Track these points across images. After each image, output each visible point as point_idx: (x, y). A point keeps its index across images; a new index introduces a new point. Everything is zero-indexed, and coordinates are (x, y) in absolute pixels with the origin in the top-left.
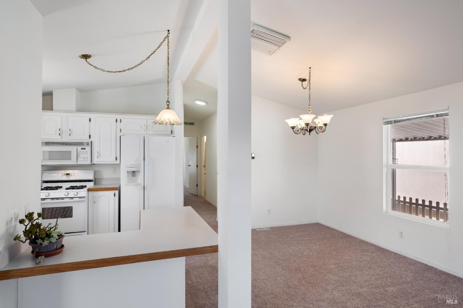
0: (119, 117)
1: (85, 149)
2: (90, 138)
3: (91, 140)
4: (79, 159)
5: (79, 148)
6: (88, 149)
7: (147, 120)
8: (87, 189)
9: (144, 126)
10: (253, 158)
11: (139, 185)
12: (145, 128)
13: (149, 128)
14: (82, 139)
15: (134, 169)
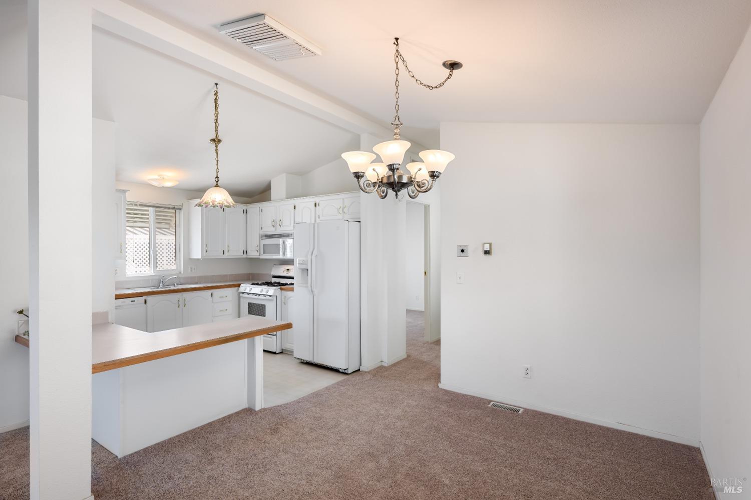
0: (318, 199)
2: (294, 228)
7: (343, 199)
8: (279, 287)
9: (340, 208)
10: (487, 253)
11: (307, 287)
12: (341, 211)
13: (345, 211)
14: (290, 230)
15: (305, 267)
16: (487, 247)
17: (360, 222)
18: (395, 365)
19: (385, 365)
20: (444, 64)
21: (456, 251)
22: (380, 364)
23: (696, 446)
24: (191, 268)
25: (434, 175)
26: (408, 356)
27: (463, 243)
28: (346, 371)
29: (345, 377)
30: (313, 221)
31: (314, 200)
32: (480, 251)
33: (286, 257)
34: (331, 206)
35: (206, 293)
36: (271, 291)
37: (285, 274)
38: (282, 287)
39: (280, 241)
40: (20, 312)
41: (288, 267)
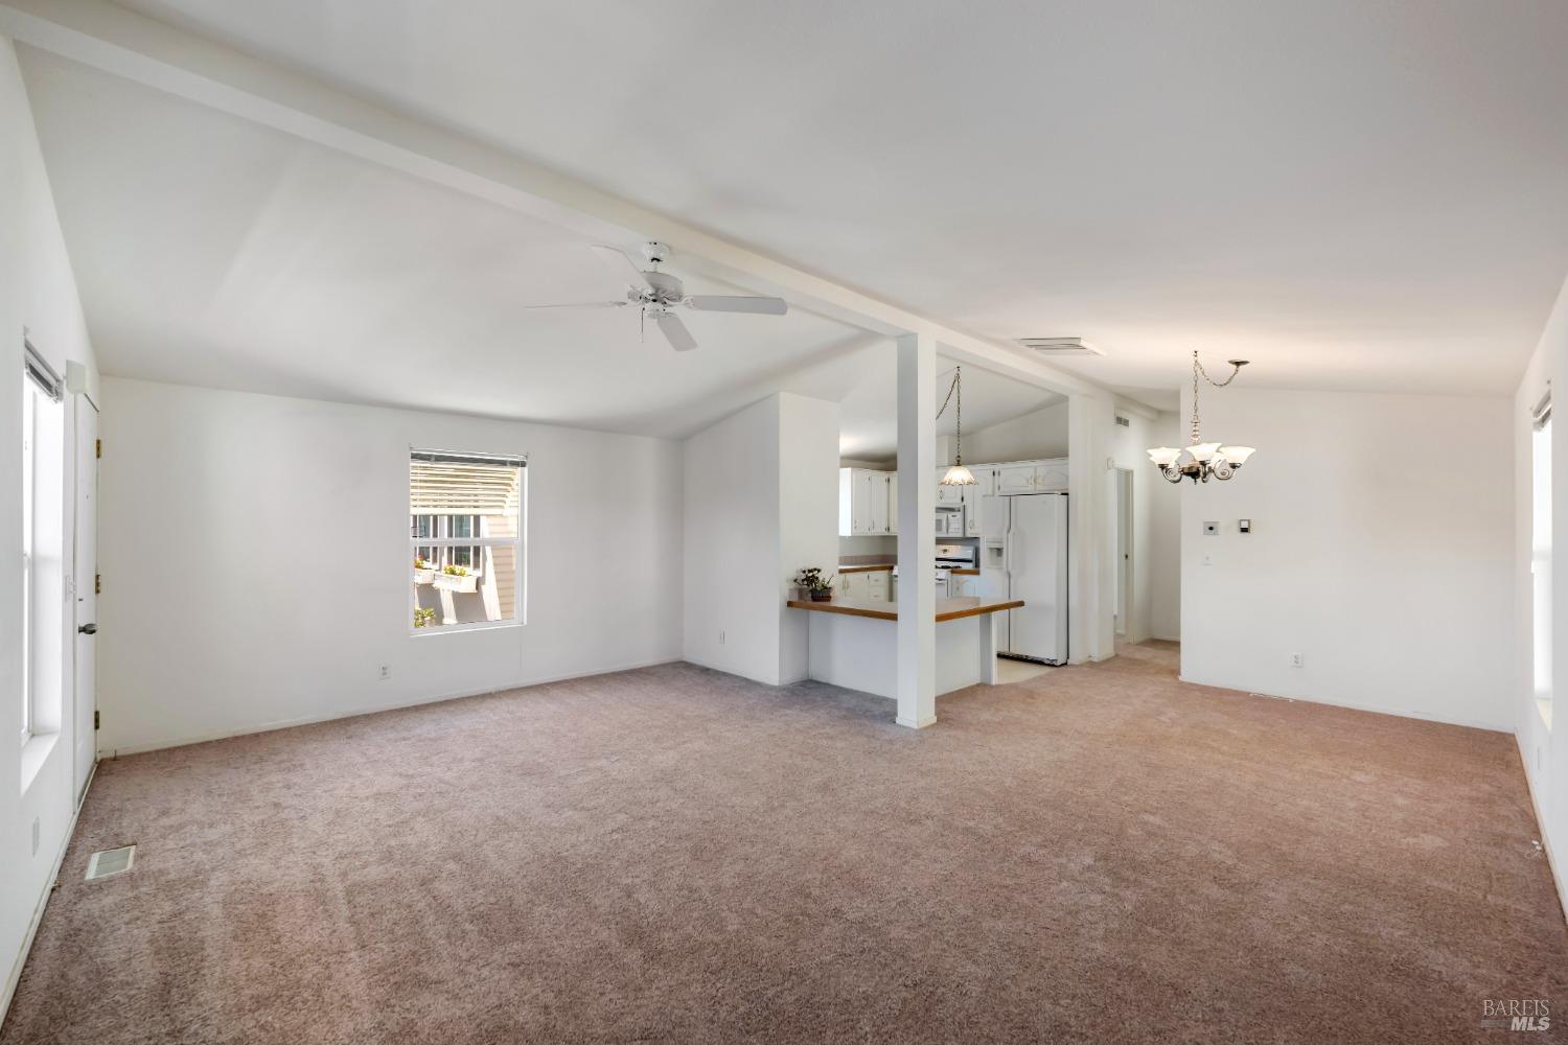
0: (998, 467)
1: (956, 516)
2: (962, 501)
3: (965, 502)
4: (950, 530)
5: (950, 515)
6: (959, 515)
7: (1036, 468)
8: (951, 570)
9: (1032, 477)
10: (1244, 530)
11: (1001, 568)
12: (1032, 481)
13: (1040, 480)
14: (955, 502)
15: (997, 546)
16: (1244, 525)
17: (1067, 494)
19: (1096, 660)
20: (1231, 362)
21: (1203, 528)
22: (1088, 658)
23: (1509, 732)
25: (1234, 466)
26: (1117, 655)
27: (1211, 519)
28: (1056, 662)
29: (1054, 669)
30: (990, 493)
31: (989, 468)
32: (1236, 530)
33: (951, 535)
34: (1019, 475)
35: (864, 575)
36: (943, 574)
37: (942, 556)
38: (955, 571)
39: (943, 516)
40: (795, 581)
41: (944, 547)
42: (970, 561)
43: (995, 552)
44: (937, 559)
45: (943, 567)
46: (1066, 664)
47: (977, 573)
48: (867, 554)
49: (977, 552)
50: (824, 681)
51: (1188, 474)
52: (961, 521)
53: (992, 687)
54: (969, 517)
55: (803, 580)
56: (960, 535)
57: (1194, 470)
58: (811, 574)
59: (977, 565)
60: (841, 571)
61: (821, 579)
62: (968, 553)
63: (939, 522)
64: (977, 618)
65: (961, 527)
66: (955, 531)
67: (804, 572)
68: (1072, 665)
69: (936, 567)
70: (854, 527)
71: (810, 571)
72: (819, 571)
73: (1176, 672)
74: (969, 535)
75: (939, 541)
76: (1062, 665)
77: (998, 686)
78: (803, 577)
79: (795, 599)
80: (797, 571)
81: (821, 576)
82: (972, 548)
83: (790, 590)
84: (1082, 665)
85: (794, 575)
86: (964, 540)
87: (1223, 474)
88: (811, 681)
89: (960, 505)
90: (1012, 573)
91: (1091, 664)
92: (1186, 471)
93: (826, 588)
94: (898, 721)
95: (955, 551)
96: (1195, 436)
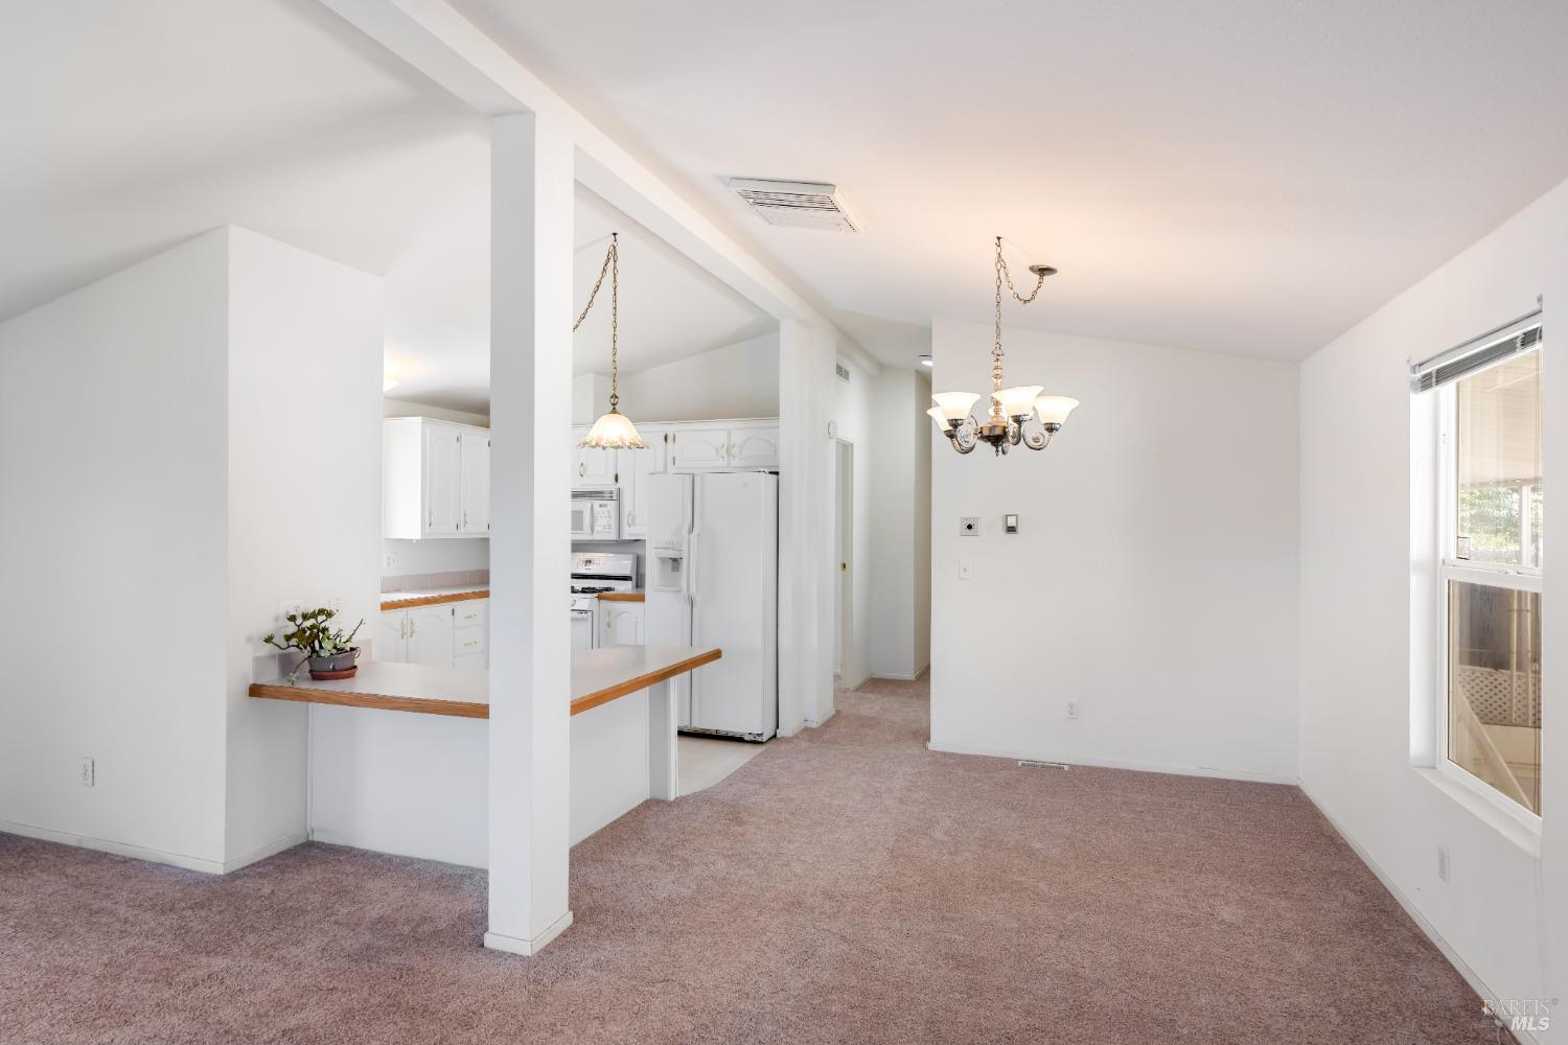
0: (671, 429)
1: (606, 506)
2: (617, 480)
3: (620, 484)
4: (596, 529)
5: (597, 503)
6: (611, 505)
7: (729, 432)
8: (596, 595)
9: (723, 446)
10: (1011, 529)
11: (680, 591)
12: (723, 452)
13: (735, 451)
14: (605, 483)
15: (672, 554)
16: (1012, 522)
17: (777, 473)
18: (828, 726)
19: (814, 726)
20: (1032, 269)
21: (960, 527)
22: (804, 725)
23: (1294, 784)
24: (388, 559)
26: (838, 712)
27: (970, 514)
28: (759, 739)
29: (759, 749)
30: (660, 468)
31: (660, 429)
32: (1000, 528)
33: (597, 537)
34: (704, 442)
35: (444, 609)
36: (585, 602)
37: (583, 570)
38: (601, 594)
39: (585, 505)
40: (269, 640)
41: (588, 556)
42: (625, 578)
43: (670, 564)
44: (575, 576)
45: (584, 591)
46: (775, 736)
47: (641, 598)
48: (453, 570)
49: (639, 562)
50: (338, 841)
51: (988, 438)
52: (614, 514)
53: (670, 805)
54: (627, 508)
55: (288, 638)
56: (613, 536)
57: (998, 432)
58: (308, 623)
59: (639, 584)
60: (386, 606)
61: (332, 632)
62: (624, 566)
63: (577, 517)
64: (645, 692)
65: (613, 522)
66: (605, 531)
67: (292, 618)
68: (787, 740)
69: (574, 591)
70: (428, 521)
71: (305, 617)
72: (329, 615)
73: (924, 735)
74: (626, 537)
75: (578, 547)
76: (770, 739)
77: (679, 801)
78: (292, 628)
79: (271, 677)
80: (277, 619)
81: (332, 626)
82: (631, 556)
83: (257, 660)
84: (796, 736)
85: (268, 627)
86: (620, 545)
87: (1036, 440)
88: (309, 845)
89: (614, 487)
90: (698, 600)
91: (808, 733)
92: (986, 433)
93: (341, 650)
94: (490, 941)
95: (603, 563)
96: (997, 376)
